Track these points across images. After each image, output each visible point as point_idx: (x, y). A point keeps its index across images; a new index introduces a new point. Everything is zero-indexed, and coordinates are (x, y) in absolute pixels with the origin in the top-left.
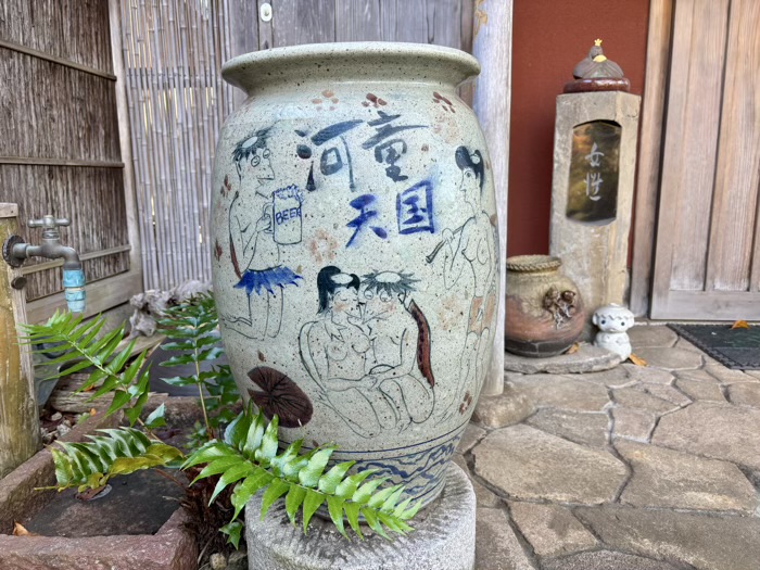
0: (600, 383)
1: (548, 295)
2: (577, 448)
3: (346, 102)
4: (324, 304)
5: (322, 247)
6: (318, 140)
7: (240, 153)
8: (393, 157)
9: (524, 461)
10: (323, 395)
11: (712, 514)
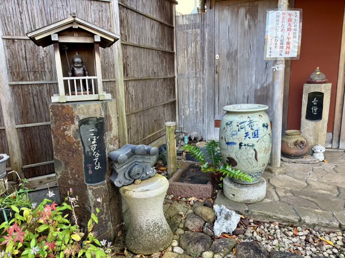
0: (311, 167)
1: (296, 142)
2: (296, 180)
3: (245, 118)
4: (240, 148)
5: (240, 140)
6: (240, 124)
7: (227, 124)
8: (252, 126)
9: (282, 181)
10: (239, 162)
11: (323, 194)
